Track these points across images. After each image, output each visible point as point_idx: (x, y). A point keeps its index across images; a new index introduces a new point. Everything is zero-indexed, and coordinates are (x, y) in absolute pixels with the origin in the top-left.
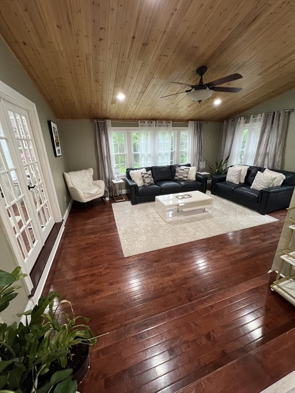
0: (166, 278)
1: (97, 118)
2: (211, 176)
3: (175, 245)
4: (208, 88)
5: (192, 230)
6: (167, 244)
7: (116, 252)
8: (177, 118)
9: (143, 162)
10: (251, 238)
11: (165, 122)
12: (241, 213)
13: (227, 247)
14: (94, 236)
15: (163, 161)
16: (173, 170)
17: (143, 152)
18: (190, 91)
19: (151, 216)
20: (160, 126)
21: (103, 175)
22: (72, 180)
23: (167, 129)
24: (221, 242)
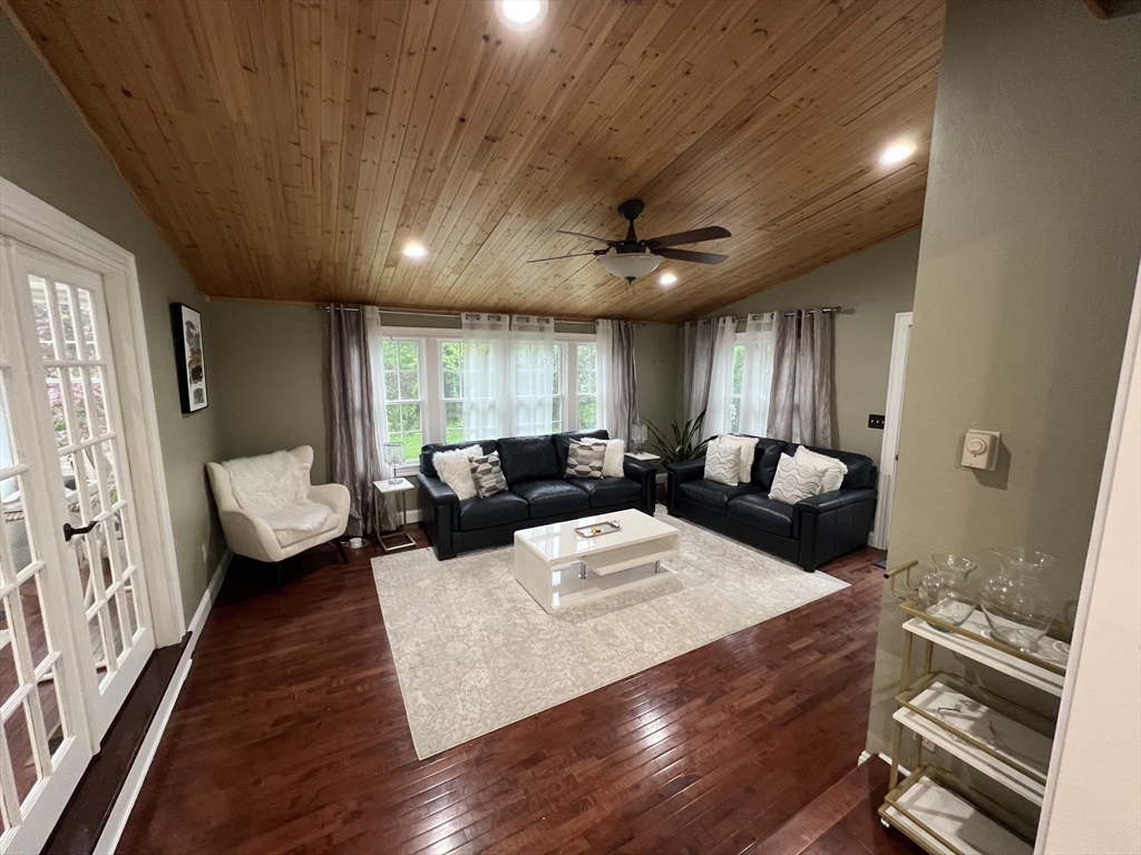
0: (565, 826)
1: (338, 301)
2: (664, 464)
3: (582, 691)
4: (648, 250)
5: (630, 635)
6: (558, 691)
7: (389, 743)
8: (567, 311)
9: (473, 427)
10: (794, 647)
11: (535, 318)
12: (754, 570)
13: (735, 684)
14: (305, 686)
15: (532, 423)
16: (561, 450)
17: (473, 399)
18: (605, 252)
19: (502, 596)
20: (522, 328)
21: (347, 468)
22: (237, 488)
23: (542, 339)
24: (718, 670)
